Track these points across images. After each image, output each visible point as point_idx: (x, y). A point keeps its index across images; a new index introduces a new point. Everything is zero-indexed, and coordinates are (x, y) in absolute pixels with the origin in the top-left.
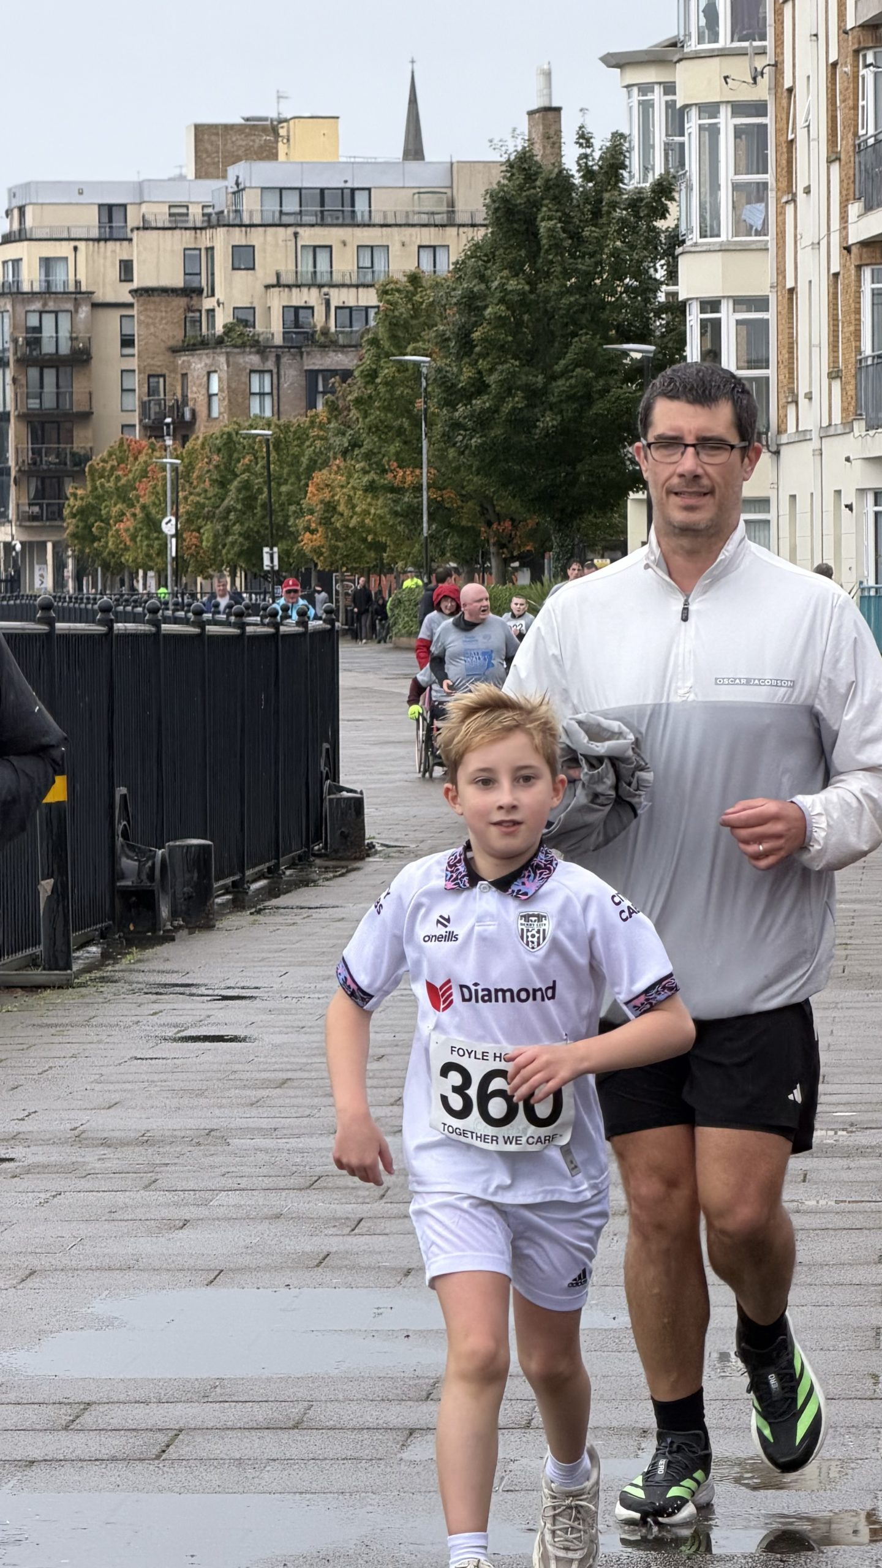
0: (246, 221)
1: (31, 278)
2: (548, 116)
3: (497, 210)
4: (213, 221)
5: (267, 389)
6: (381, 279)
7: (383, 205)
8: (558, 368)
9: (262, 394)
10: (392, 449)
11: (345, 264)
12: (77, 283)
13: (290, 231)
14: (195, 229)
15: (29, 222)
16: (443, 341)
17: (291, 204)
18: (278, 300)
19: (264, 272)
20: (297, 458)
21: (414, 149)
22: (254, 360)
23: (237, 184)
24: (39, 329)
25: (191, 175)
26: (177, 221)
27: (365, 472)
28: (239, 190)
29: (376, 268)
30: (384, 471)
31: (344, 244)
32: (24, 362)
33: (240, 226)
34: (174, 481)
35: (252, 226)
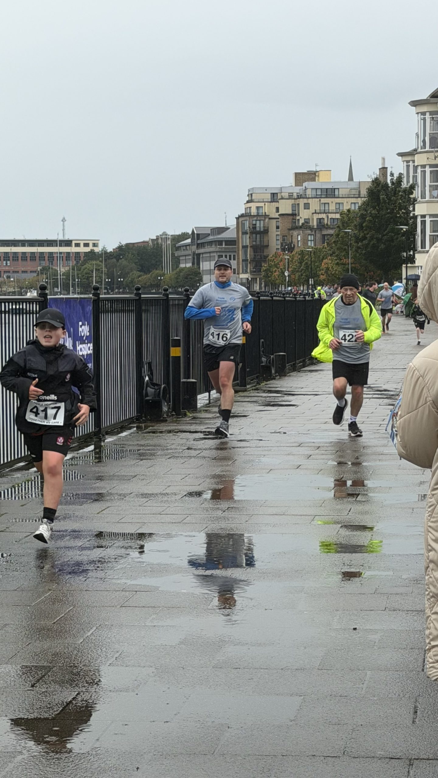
0: (308, 197)
1: (254, 211)
2: (384, 170)
4: (299, 197)
5: (313, 239)
6: (341, 211)
7: (342, 192)
8: (385, 233)
9: (311, 241)
11: (332, 207)
12: (265, 213)
13: (319, 199)
14: (295, 199)
15: (253, 198)
16: (356, 226)
17: (319, 193)
18: (316, 217)
19: (312, 210)
20: (319, 257)
21: (351, 178)
22: (309, 232)
23: (305, 187)
24: (256, 225)
25: (294, 185)
27: (336, 260)
28: (306, 189)
29: (340, 208)
31: (332, 202)
32: (252, 233)
33: (306, 198)
34: (288, 262)
35: (309, 198)
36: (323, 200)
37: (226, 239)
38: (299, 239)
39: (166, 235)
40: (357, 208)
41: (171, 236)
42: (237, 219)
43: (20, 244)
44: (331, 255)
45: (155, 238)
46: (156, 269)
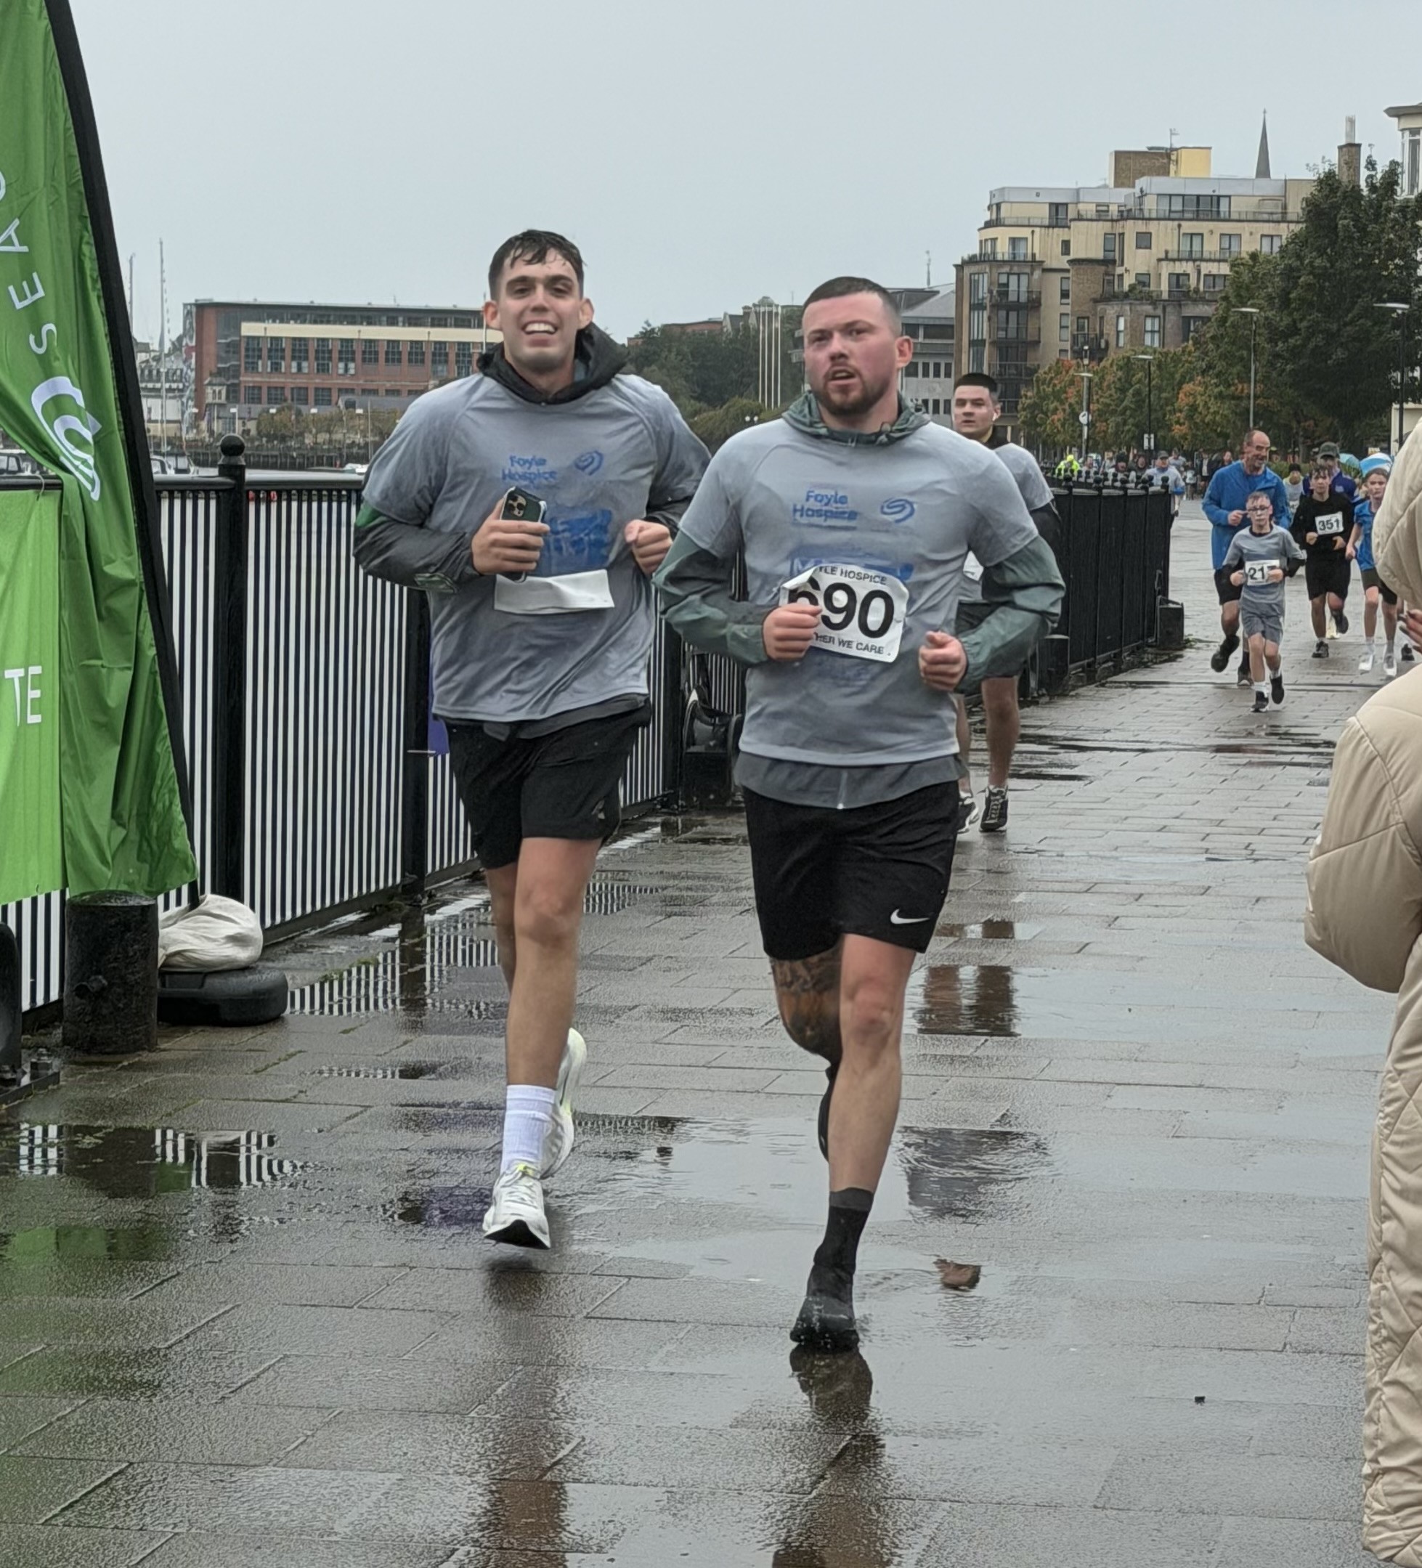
0: (1147, 215)
1: (1003, 250)
2: (1351, 150)
3: (1309, 212)
4: (1125, 215)
5: (1156, 328)
6: (1234, 255)
7: (1238, 207)
8: (1347, 319)
9: (1153, 332)
10: (1235, 370)
11: (1212, 246)
12: (1033, 255)
13: (1176, 223)
14: (1112, 220)
15: (1003, 214)
16: (1270, 298)
17: (1177, 206)
18: (1166, 269)
19: (1157, 250)
20: (1172, 375)
21: (1263, 169)
22: (1148, 308)
23: (1142, 191)
24: (1007, 285)
25: (1111, 182)
26: (1101, 214)
27: (1217, 386)
28: (1143, 194)
29: (1233, 249)
30: (1229, 386)
31: (1212, 232)
32: (996, 307)
33: (1143, 219)
34: (1089, 388)
35: (1150, 219)
36: (1188, 227)
37: (926, 322)
38: (1121, 327)
39: (770, 305)
40: (1276, 249)
41: (783, 307)
42: (959, 268)
43: (384, 319)
44: (1204, 372)
45: (740, 312)
46: (741, 395)
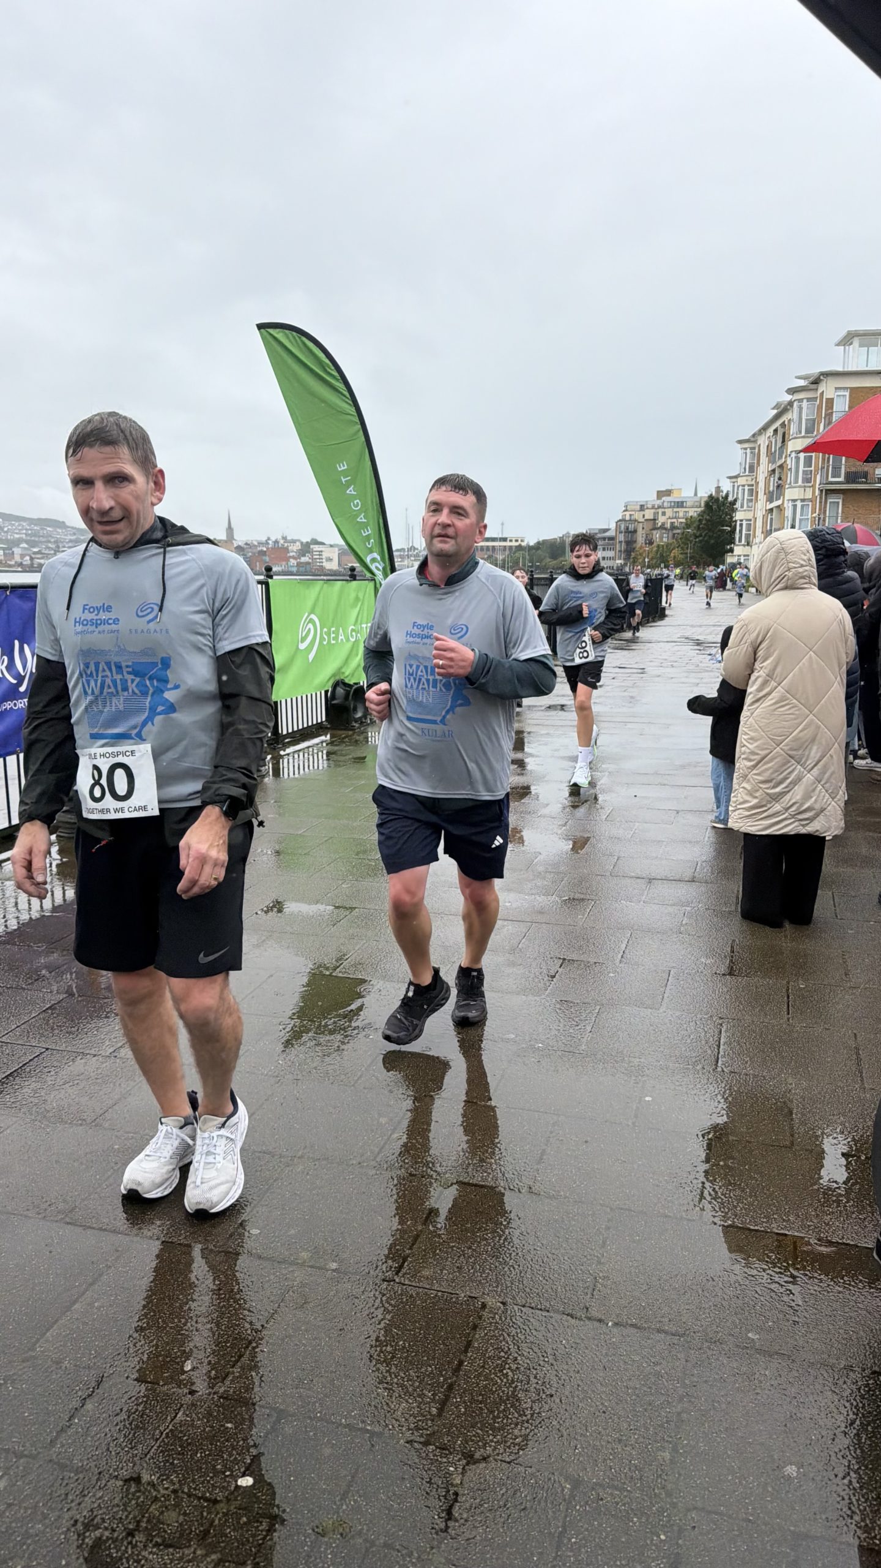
0: (665, 507)
1: (628, 518)
2: (718, 489)
3: (706, 505)
4: (659, 507)
5: (666, 536)
7: (688, 504)
8: (715, 532)
10: (685, 547)
11: (681, 514)
12: (635, 518)
13: (672, 509)
14: (656, 509)
15: (628, 508)
17: (673, 504)
18: (669, 521)
19: (667, 516)
21: (696, 494)
22: (665, 531)
24: (628, 527)
25: (656, 499)
26: (653, 507)
27: (681, 550)
28: (664, 502)
29: (686, 515)
30: (684, 550)
31: (681, 511)
32: (626, 532)
36: (675, 510)
37: (608, 537)
38: (657, 536)
40: (696, 515)
42: (617, 523)
44: (677, 547)
